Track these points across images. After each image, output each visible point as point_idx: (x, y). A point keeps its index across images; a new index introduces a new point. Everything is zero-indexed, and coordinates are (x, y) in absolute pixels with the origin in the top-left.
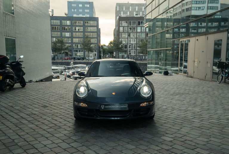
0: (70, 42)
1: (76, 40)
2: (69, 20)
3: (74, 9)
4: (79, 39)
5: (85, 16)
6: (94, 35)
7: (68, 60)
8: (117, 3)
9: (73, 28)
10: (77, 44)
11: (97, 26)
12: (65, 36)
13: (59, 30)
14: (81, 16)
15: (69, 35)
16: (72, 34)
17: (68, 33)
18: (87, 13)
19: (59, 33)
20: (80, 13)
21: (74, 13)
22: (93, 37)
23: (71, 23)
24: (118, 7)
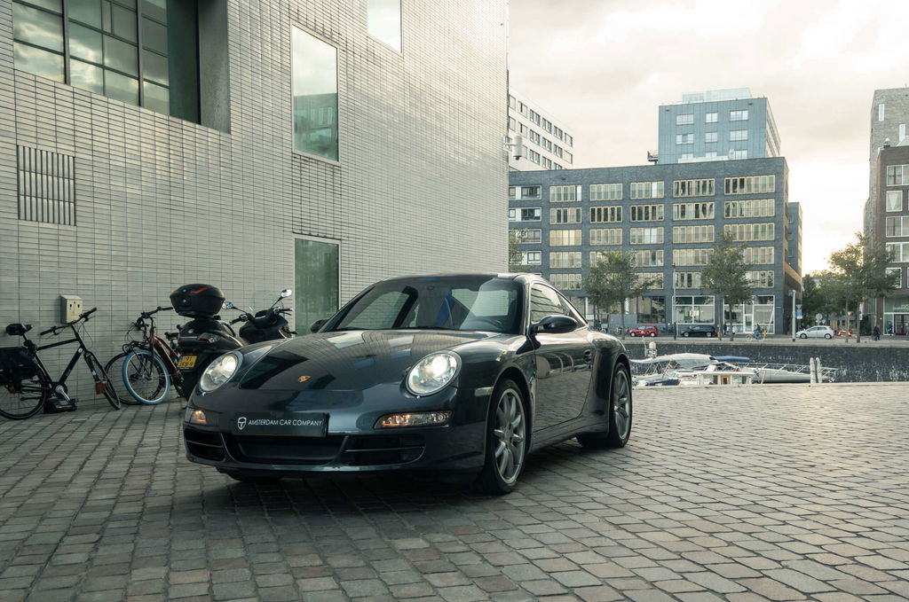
0: (660, 263)
1: (683, 257)
2: (658, 179)
3: (685, 135)
4: (697, 253)
5: (725, 158)
6: (763, 231)
7: (649, 335)
8: (876, 92)
9: (675, 209)
10: (687, 271)
11: (779, 193)
12: (640, 240)
13: (619, 219)
14: (712, 157)
15: (659, 236)
16: (669, 233)
17: (654, 231)
18: (739, 145)
19: (618, 233)
20: (709, 147)
21: (684, 149)
22: (760, 238)
23: (668, 189)
24: (882, 108)
